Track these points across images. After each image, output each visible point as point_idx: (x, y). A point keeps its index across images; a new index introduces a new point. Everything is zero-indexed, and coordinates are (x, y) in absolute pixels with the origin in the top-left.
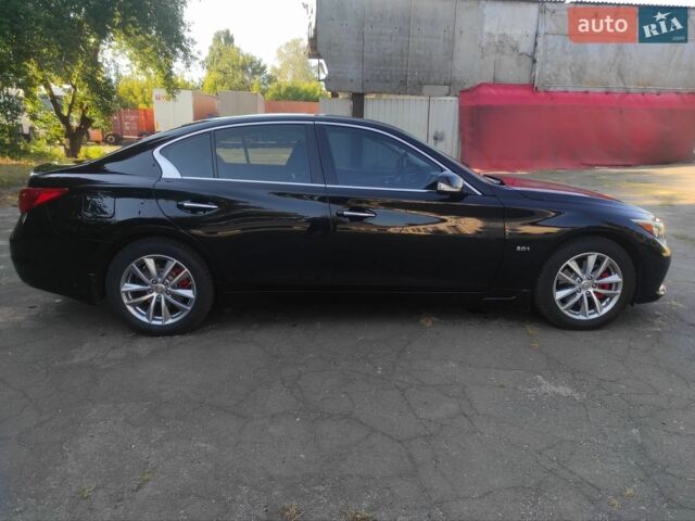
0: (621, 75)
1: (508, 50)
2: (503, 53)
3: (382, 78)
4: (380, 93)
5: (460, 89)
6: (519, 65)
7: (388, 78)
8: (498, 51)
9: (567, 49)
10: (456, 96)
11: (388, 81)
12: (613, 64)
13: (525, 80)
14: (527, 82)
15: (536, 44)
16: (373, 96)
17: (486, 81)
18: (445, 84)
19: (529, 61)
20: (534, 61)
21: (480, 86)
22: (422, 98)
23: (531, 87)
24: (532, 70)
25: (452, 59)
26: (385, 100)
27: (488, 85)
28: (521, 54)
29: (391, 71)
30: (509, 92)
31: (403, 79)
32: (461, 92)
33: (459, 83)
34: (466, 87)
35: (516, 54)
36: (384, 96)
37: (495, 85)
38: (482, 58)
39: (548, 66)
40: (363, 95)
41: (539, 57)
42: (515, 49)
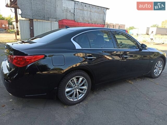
0: (91, 20)
1: (68, 11)
2: (68, 12)
3: (38, 15)
4: (38, 19)
5: (58, 20)
6: (71, 15)
7: (40, 15)
8: (66, 12)
9: (81, 13)
10: (58, 22)
11: (40, 16)
12: (89, 17)
13: (73, 19)
14: (73, 20)
15: (74, 11)
16: (35, 20)
17: (64, 19)
18: (55, 18)
19: (73, 15)
20: (74, 15)
21: (63, 19)
22: (49, 21)
23: (74, 21)
24: (74, 17)
25: (56, 12)
26: (39, 21)
27: (65, 20)
28: (71, 13)
29: (40, 14)
30: (69, 22)
31: (44, 16)
32: (59, 21)
33: (58, 19)
34: (60, 20)
35: (70, 13)
36: (39, 20)
37: (66, 20)
38: (63, 13)
39: (77, 16)
40: (33, 19)
41: (75, 14)
42: (70, 11)
